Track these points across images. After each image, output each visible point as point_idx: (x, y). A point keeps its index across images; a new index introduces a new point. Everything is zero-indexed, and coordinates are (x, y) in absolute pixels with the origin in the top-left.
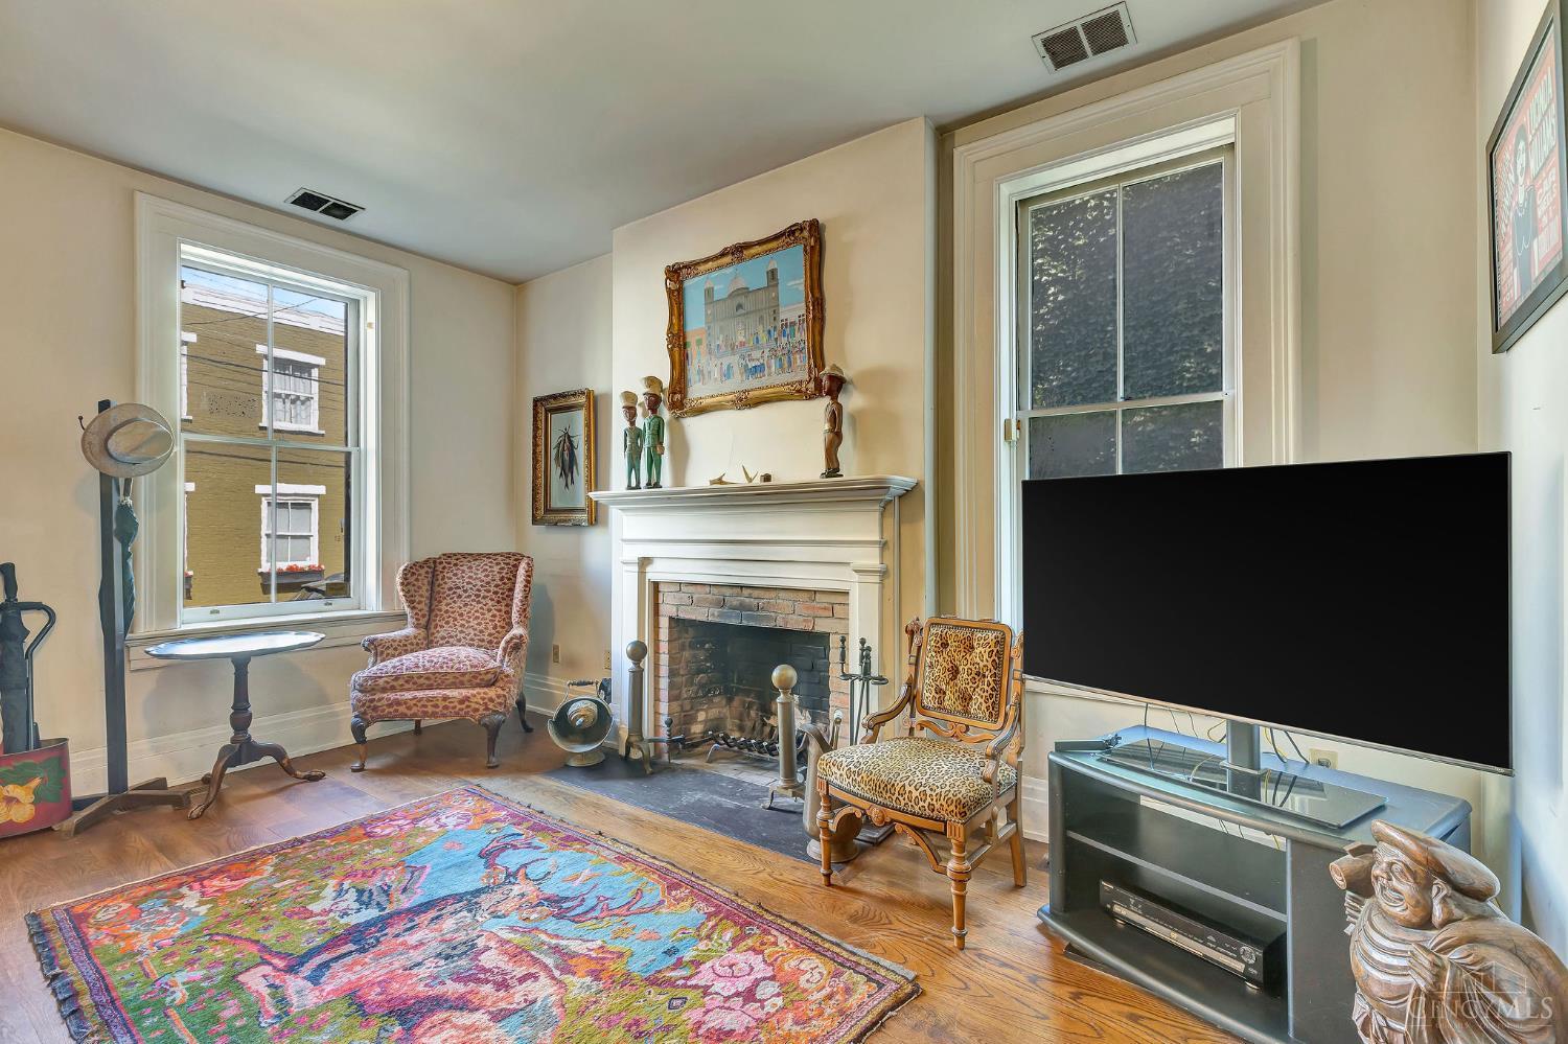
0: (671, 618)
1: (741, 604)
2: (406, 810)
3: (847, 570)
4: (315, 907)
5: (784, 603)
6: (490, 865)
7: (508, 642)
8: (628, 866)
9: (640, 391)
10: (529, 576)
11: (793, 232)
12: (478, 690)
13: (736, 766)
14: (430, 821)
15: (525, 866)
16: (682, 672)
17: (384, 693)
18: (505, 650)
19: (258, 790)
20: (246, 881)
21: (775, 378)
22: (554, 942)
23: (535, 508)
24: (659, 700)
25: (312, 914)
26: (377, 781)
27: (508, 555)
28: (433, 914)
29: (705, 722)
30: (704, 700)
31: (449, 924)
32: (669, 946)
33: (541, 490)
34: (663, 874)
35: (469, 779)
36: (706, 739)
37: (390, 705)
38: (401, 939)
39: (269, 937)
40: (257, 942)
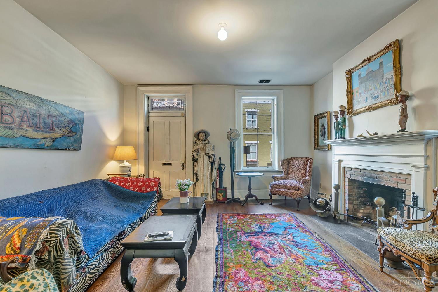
0: (349, 179)
1: (371, 176)
2: (275, 214)
3: (410, 166)
4: (252, 226)
5: (386, 177)
6: (286, 230)
7: (303, 180)
8: (318, 242)
9: (338, 110)
10: (310, 164)
11: (388, 47)
12: (294, 191)
13: (372, 230)
14: (279, 218)
15: (293, 233)
16: (353, 196)
17: (275, 188)
18: (302, 182)
19: (253, 204)
20: (244, 218)
21: (383, 99)
22: (290, 249)
23: (315, 145)
24: (345, 203)
25: (251, 227)
26: (273, 208)
27: (306, 158)
28: (270, 235)
29: (363, 213)
30: (363, 206)
31: (272, 238)
32: (317, 262)
33: (316, 141)
34: (326, 247)
35: (291, 212)
36: (363, 219)
37: (276, 191)
38: (262, 237)
39: (243, 228)
40: (241, 228)
